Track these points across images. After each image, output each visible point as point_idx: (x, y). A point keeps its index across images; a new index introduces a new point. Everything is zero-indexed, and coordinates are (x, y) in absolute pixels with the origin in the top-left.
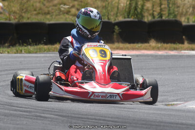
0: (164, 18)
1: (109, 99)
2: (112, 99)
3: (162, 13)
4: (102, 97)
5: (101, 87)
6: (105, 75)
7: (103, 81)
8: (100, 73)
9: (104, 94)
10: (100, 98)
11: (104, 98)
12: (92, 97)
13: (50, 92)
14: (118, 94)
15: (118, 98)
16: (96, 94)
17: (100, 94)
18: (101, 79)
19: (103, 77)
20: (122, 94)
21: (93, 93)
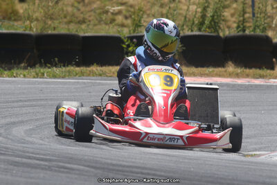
0: (247, 32)
1: (168, 142)
2: (172, 143)
3: (245, 24)
4: (158, 140)
5: (158, 126)
6: (166, 111)
7: (162, 118)
8: (160, 107)
9: (162, 137)
10: (156, 141)
11: (162, 142)
12: (145, 140)
13: (92, 131)
14: (181, 137)
15: (180, 142)
16: (151, 136)
17: (156, 136)
18: (160, 115)
19: (163, 113)
20: (187, 138)
21: (147, 134)
